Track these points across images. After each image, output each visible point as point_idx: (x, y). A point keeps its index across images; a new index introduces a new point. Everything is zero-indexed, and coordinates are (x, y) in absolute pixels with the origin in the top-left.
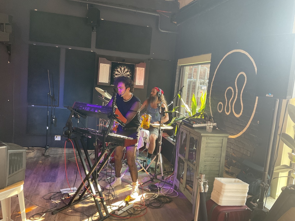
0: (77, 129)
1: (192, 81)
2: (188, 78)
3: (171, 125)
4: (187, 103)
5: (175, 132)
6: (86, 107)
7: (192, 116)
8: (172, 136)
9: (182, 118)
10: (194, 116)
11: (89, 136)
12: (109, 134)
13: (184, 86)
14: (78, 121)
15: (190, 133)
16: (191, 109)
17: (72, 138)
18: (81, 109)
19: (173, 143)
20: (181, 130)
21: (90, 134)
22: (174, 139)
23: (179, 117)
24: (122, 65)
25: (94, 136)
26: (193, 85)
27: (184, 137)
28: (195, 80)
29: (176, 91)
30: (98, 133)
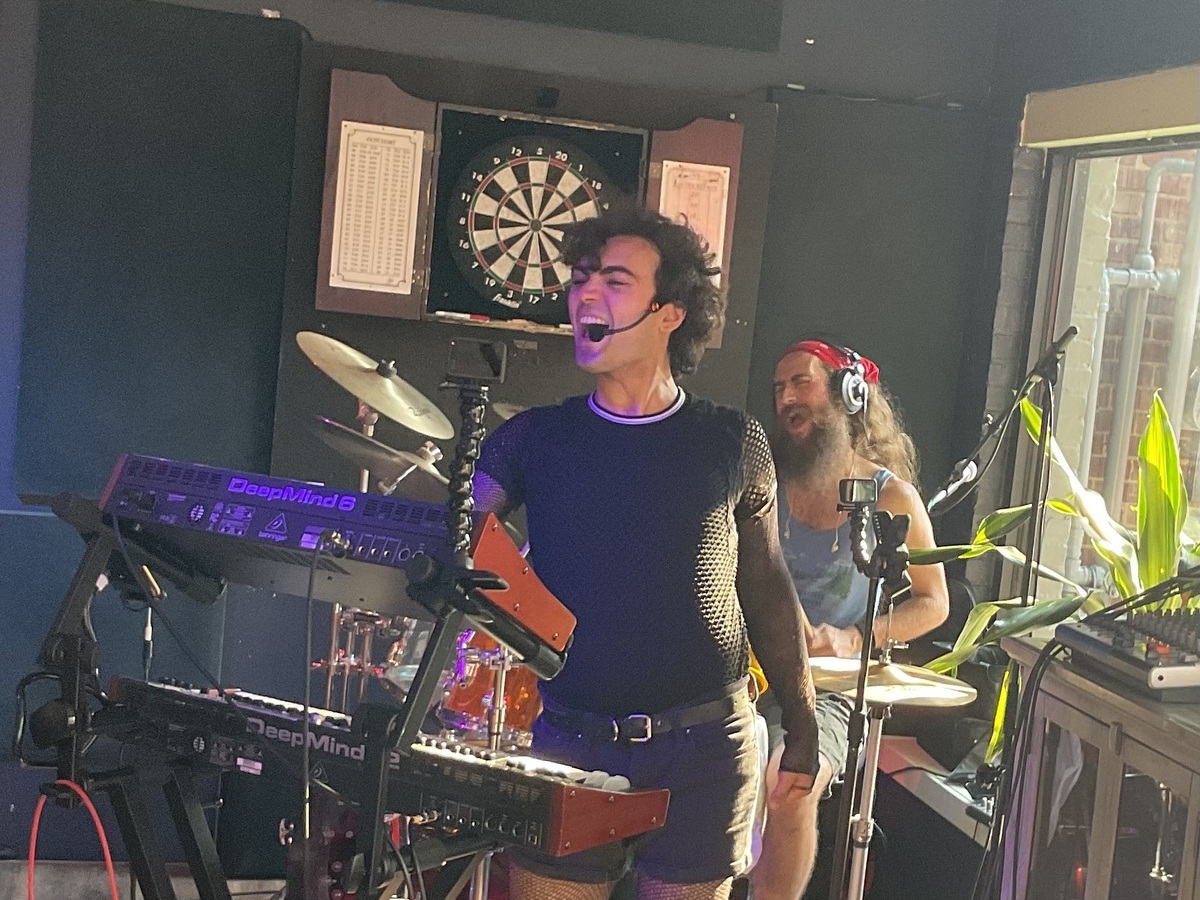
0: (136, 693)
1: (1147, 285)
2: (1113, 260)
3: (954, 667)
4: (1100, 475)
5: (992, 728)
6: (219, 507)
7: (1140, 591)
8: (969, 769)
9: (1051, 608)
10: (1156, 594)
11: (240, 761)
12: (419, 742)
13: (1073, 331)
14: (149, 629)
15: (1122, 736)
16: (1137, 535)
17: (96, 776)
18: (171, 520)
19: (968, 826)
20: (1045, 710)
21: (254, 737)
22: (976, 794)
23: (1030, 599)
24: (529, 137)
25: (283, 763)
26: (1153, 319)
27: (1069, 773)
28: (1168, 278)
29: (998, 375)
30: (319, 731)
